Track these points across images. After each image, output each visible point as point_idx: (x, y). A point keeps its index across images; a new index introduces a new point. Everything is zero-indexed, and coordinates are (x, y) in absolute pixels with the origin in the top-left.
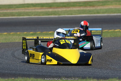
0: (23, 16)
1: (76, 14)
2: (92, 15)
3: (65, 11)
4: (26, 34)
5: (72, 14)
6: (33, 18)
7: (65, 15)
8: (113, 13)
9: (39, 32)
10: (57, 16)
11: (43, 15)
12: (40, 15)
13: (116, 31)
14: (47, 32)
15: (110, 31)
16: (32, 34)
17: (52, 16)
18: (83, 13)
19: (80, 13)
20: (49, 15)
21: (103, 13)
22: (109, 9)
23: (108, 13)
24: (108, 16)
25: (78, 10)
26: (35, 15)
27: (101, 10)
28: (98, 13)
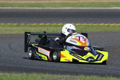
0: (7, 7)
1: (59, 7)
2: (76, 8)
3: (48, 3)
4: (10, 25)
5: (56, 7)
6: (17, 9)
7: (49, 7)
8: (97, 7)
9: (23, 24)
10: (41, 8)
11: (27, 7)
12: (23, 7)
13: (101, 24)
14: (31, 24)
15: (95, 25)
16: (15, 25)
17: (36, 8)
18: (68, 6)
19: (64, 6)
20: (32, 7)
21: (87, 6)
22: (92, 3)
23: (92, 7)
24: (92, 10)
25: (62, 3)
26: (18, 7)
27: (84, 3)
28: (82, 6)
